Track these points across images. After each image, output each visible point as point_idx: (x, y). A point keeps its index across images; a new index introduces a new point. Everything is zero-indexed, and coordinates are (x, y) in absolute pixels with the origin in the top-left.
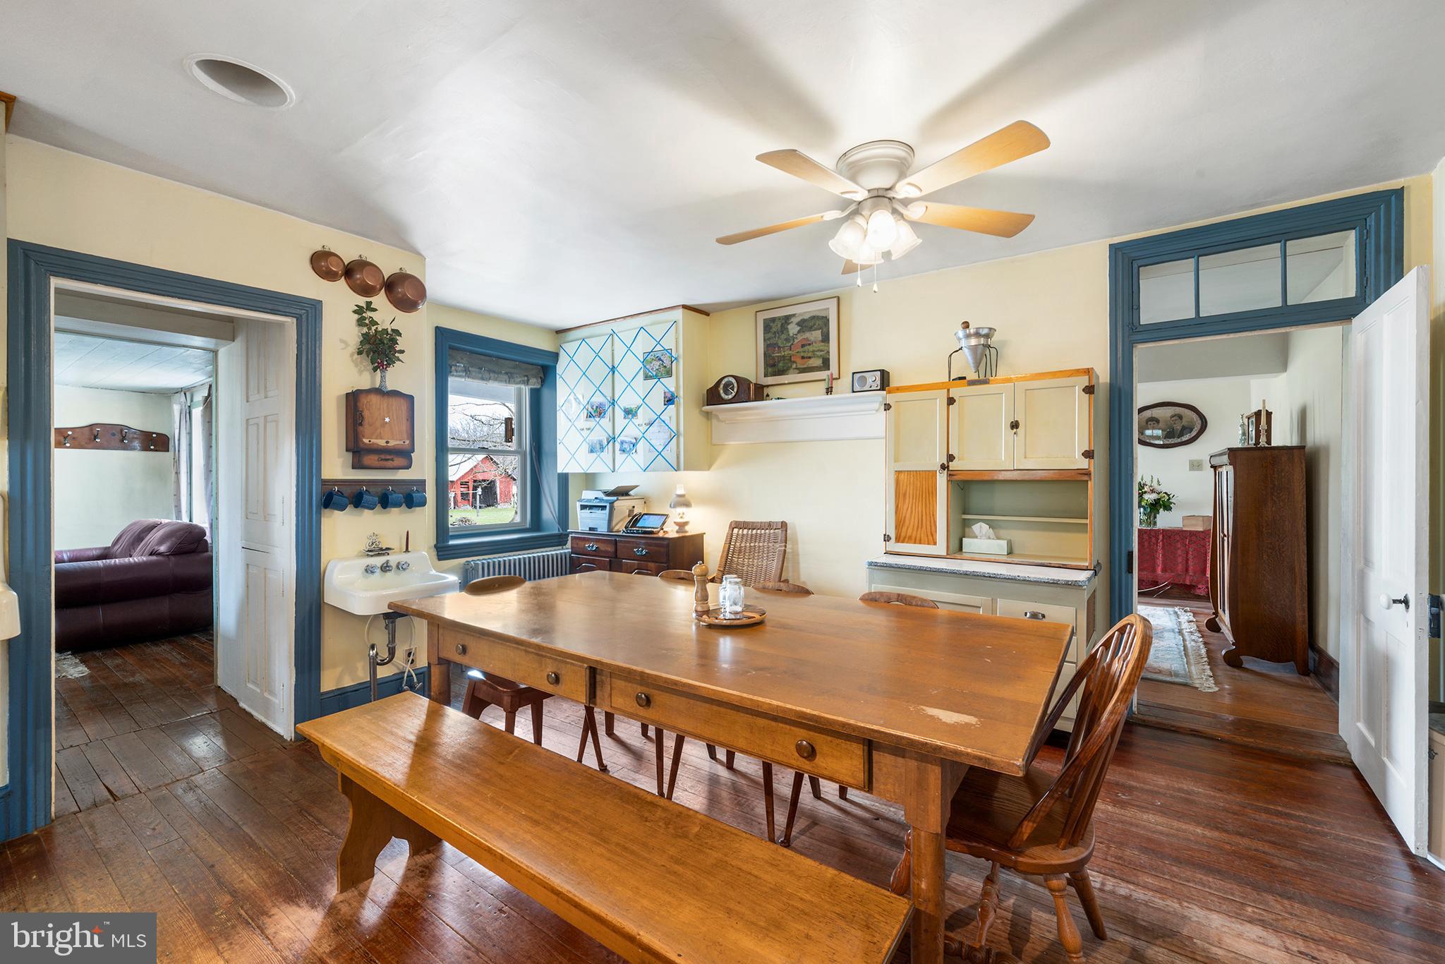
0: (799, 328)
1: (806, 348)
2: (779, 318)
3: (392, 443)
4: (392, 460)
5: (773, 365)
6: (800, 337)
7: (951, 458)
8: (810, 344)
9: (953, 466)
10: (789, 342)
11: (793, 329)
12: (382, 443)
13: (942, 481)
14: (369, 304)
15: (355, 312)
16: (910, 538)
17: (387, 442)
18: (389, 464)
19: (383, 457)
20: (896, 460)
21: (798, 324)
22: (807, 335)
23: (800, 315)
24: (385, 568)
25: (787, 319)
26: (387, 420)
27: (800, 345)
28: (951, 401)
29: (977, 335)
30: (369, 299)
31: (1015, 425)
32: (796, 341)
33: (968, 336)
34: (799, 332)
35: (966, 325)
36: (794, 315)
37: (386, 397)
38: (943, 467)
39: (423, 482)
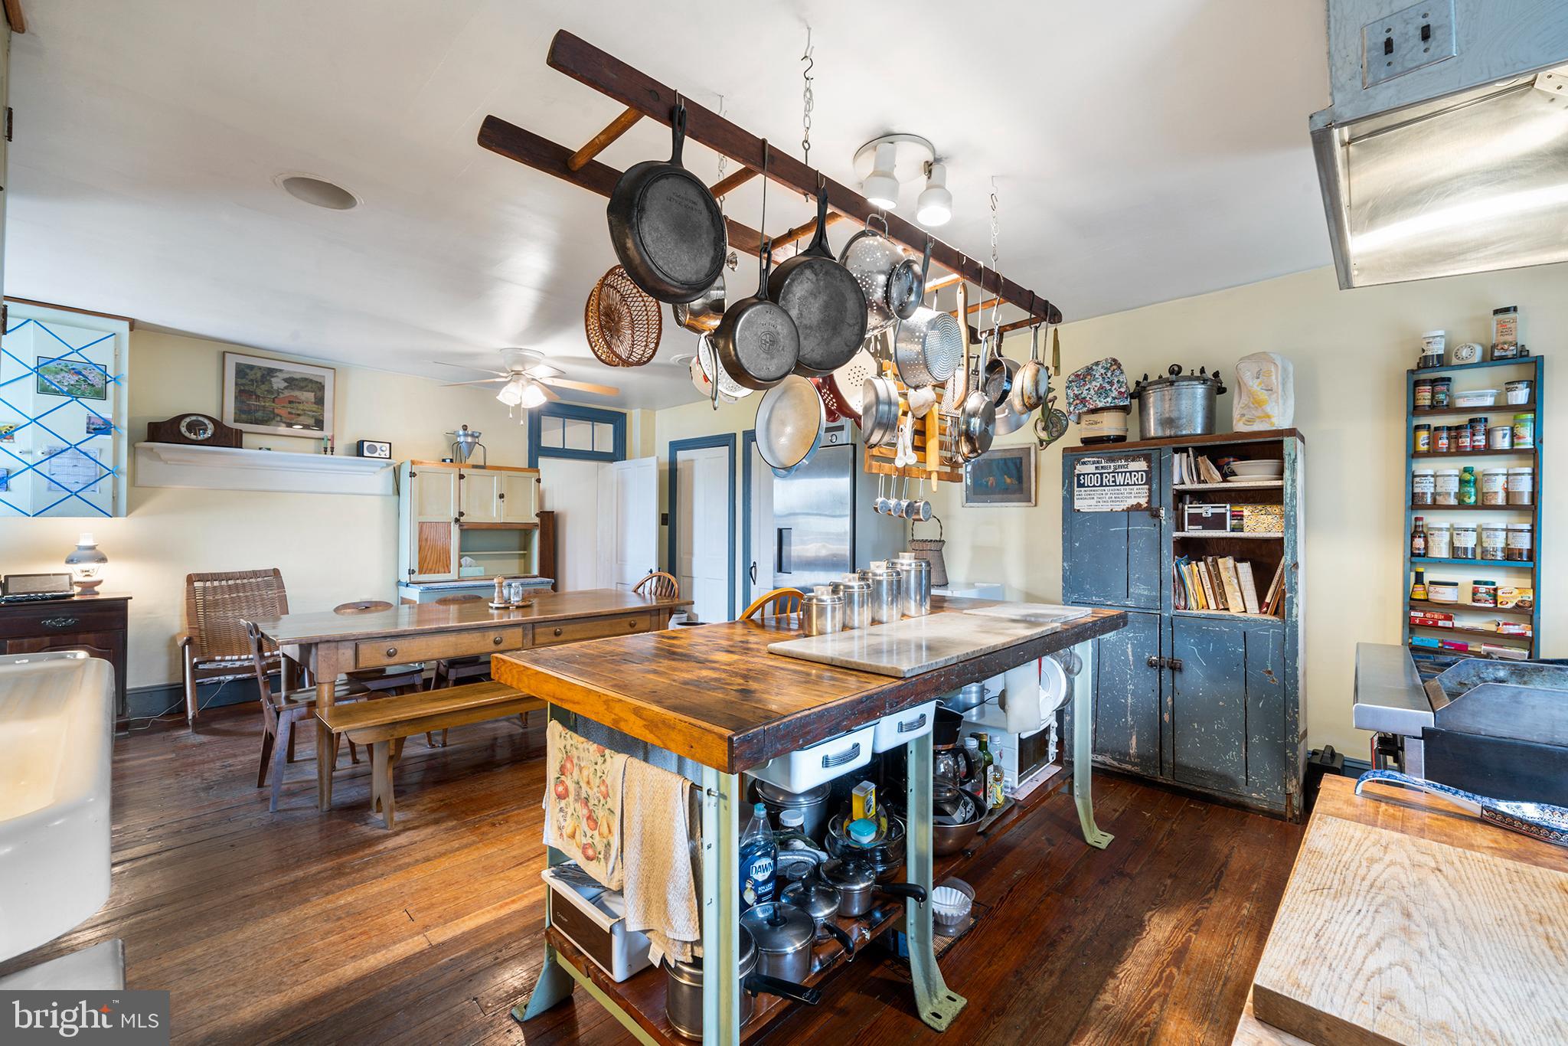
0: (286, 384)
1: (294, 405)
2: (260, 368)
5: (249, 412)
6: (287, 393)
7: (461, 514)
8: (299, 403)
9: (462, 519)
10: (273, 394)
11: (278, 383)
13: (455, 530)
16: (431, 570)
20: (420, 514)
21: (285, 380)
22: (297, 393)
23: (288, 372)
25: (271, 372)
27: (287, 400)
28: (462, 477)
29: (472, 435)
31: (501, 496)
32: (281, 396)
33: (466, 435)
34: (286, 388)
35: (465, 428)
36: (281, 371)
38: (457, 520)
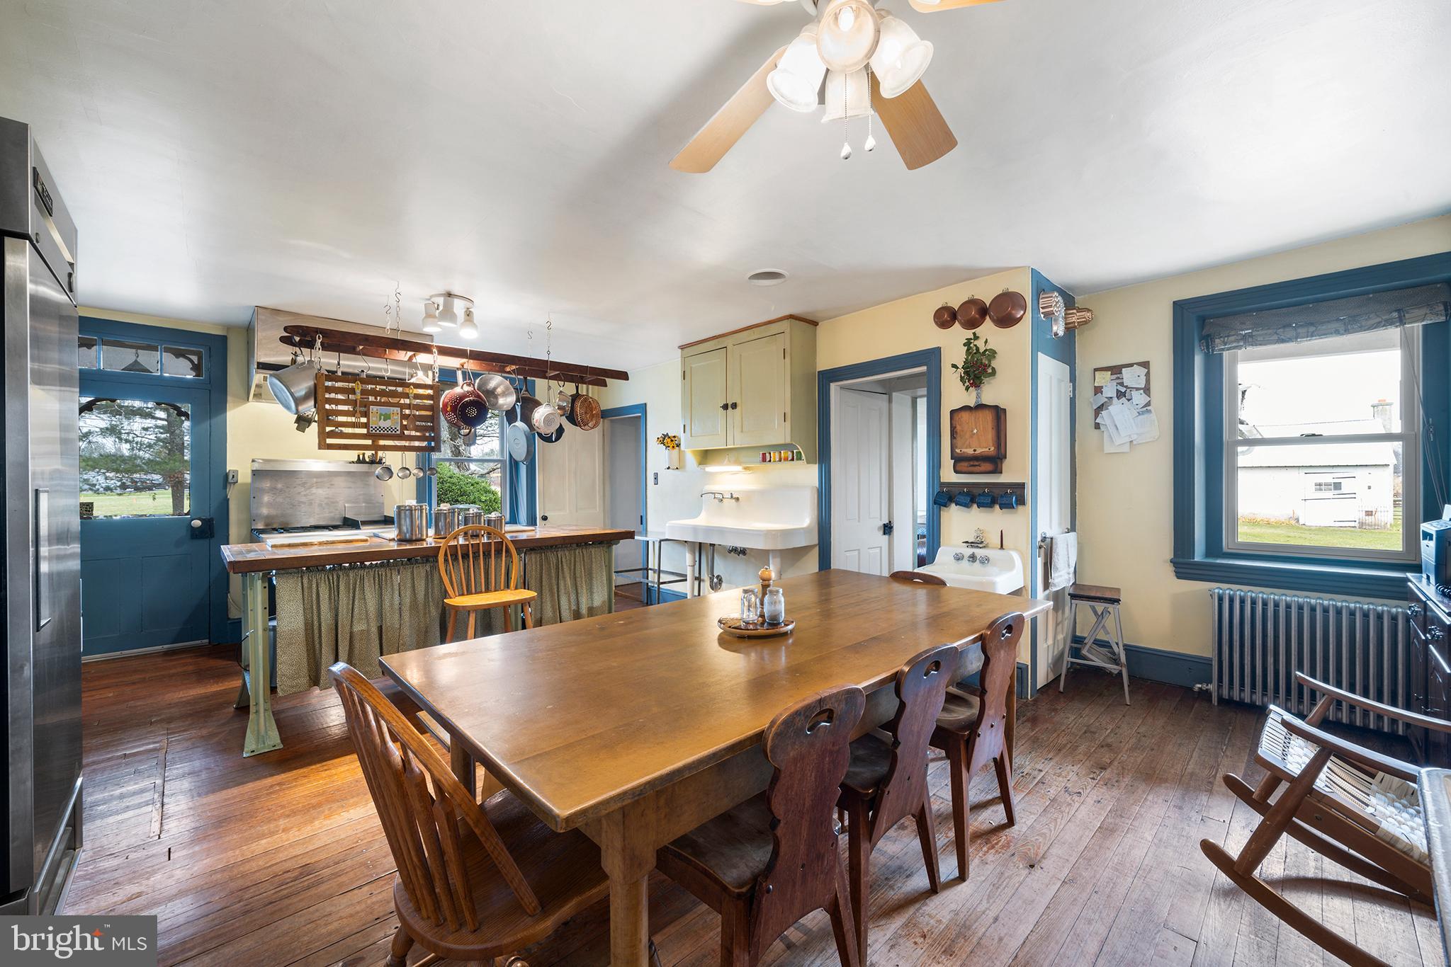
3: (979, 451)
4: (979, 466)
12: (970, 451)
14: (974, 334)
15: (965, 345)
17: (975, 450)
18: (977, 469)
19: (972, 463)
24: (973, 558)
26: (975, 431)
30: (973, 331)
37: (974, 412)
39: (1023, 485)
